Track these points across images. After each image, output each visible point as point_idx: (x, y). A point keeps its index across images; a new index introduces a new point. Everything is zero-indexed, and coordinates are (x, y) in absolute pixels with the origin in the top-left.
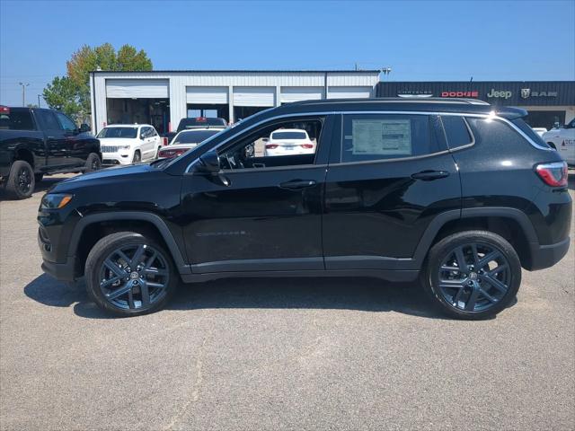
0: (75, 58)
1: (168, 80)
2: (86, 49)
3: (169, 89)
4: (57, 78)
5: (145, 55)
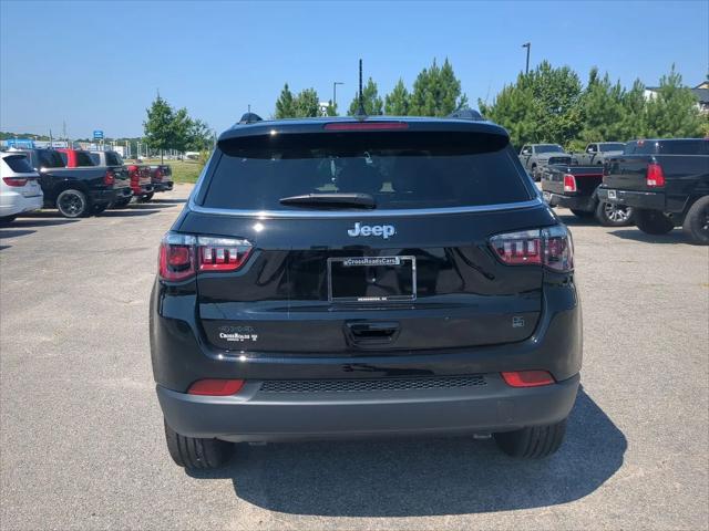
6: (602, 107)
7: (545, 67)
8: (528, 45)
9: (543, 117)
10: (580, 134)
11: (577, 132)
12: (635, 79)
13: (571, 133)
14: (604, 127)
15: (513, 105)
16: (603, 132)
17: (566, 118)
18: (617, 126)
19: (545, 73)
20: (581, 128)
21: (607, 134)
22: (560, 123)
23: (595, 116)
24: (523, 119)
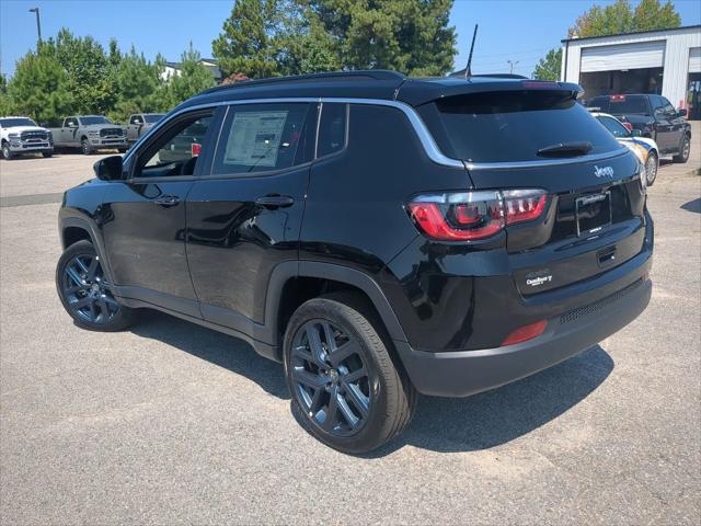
0: (579, 23)
1: (665, 40)
2: (594, 10)
3: (664, 53)
4: (552, 52)
5: (673, 7)
6: (134, 79)
7: (64, 35)
8: (37, 10)
9: (74, 88)
10: (116, 106)
11: (112, 104)
12: (157, 54)
13: (107, 104)
14: (139, 98)
15: (42, 75)
16: (139, 104)
17: (99, 89)
18: (151, 97)
19: (66, 42)
20: (116, 100)
21: (143, 106)
22: (93, 94)
23: (128, 88)
24: (55, 89)
